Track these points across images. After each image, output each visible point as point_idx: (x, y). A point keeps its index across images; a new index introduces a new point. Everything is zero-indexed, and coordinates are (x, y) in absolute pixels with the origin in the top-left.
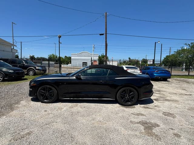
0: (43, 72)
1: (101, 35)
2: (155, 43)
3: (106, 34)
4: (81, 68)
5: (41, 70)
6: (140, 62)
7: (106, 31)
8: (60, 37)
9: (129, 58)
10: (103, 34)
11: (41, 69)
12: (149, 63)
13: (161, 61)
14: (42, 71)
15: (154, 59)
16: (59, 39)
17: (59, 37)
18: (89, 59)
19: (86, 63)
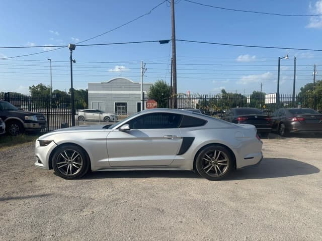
0: (40, 126)
1: (162, 42)
2: (280, 58)
3: (174, 40)
5: (36, 122)
6: (249, 101)
7: (174, 36)
8: (72, 48)
9: (223, 91)
10: (167, 42)
11: (37, 120)
12: (267, 101)
13: (293, 98)
14: (38, 124)
16: (71, 53)
17: (70, 49)
18: (130, 95)
19: (123, 104)
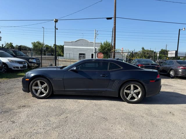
0: (37, 65)
1: (108, 19)
2: (180, 29)
3: (115, 17)
4: (76, 61)
5: (35, 63)
6: (158, 55)
7: (115, 15)
8: (56, 21)
9: (143, 49)
10: (111, 18)
12: (169, 56)
15: (177, 50)
16: (55, 24)
18: (87, 49)
19: (83, 54)
